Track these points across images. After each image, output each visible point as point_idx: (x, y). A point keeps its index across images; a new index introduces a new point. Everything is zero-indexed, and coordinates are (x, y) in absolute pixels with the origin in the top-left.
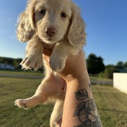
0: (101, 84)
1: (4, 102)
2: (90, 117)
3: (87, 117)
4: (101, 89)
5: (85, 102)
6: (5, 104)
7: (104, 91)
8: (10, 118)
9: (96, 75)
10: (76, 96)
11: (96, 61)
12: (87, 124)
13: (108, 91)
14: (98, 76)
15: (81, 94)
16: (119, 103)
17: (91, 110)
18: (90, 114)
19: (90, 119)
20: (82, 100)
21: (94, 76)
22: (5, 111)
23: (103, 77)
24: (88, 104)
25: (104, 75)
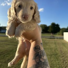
0: (57, 38)
1: (8, 48)
2: (41, 60)
3: (40, 60)
4: (57, 41)
5: (39, 52)
6: (8, 49)
7: (58, 42)
8: (10, 55)
9: (55, 34)
10: (34, 49)
11: (56, 26)
12: (40, 63)
13: (60, 42)
14: (56, 34)
15: (36, 48)
16: (64, 47)
17: (42, 56)
18: (41, 58)
19: (41, 61)
20: (37, 51)
21: (54, 34)
22: (8, 52)
23: (59, 35)
24: (40, 53)
25: (60, 33)
